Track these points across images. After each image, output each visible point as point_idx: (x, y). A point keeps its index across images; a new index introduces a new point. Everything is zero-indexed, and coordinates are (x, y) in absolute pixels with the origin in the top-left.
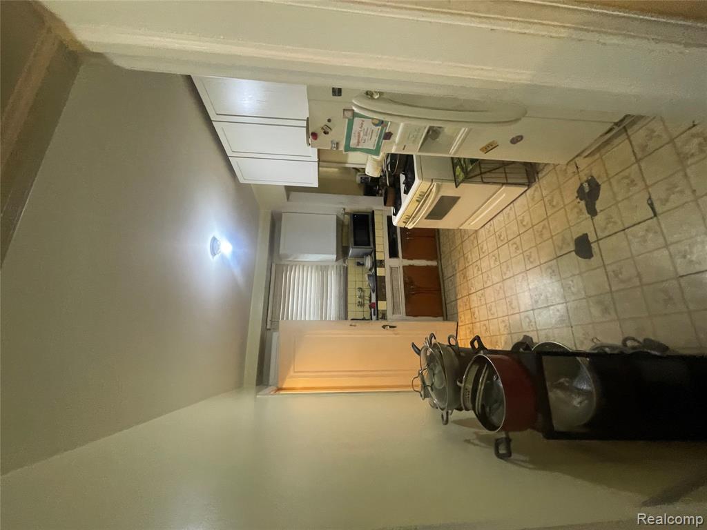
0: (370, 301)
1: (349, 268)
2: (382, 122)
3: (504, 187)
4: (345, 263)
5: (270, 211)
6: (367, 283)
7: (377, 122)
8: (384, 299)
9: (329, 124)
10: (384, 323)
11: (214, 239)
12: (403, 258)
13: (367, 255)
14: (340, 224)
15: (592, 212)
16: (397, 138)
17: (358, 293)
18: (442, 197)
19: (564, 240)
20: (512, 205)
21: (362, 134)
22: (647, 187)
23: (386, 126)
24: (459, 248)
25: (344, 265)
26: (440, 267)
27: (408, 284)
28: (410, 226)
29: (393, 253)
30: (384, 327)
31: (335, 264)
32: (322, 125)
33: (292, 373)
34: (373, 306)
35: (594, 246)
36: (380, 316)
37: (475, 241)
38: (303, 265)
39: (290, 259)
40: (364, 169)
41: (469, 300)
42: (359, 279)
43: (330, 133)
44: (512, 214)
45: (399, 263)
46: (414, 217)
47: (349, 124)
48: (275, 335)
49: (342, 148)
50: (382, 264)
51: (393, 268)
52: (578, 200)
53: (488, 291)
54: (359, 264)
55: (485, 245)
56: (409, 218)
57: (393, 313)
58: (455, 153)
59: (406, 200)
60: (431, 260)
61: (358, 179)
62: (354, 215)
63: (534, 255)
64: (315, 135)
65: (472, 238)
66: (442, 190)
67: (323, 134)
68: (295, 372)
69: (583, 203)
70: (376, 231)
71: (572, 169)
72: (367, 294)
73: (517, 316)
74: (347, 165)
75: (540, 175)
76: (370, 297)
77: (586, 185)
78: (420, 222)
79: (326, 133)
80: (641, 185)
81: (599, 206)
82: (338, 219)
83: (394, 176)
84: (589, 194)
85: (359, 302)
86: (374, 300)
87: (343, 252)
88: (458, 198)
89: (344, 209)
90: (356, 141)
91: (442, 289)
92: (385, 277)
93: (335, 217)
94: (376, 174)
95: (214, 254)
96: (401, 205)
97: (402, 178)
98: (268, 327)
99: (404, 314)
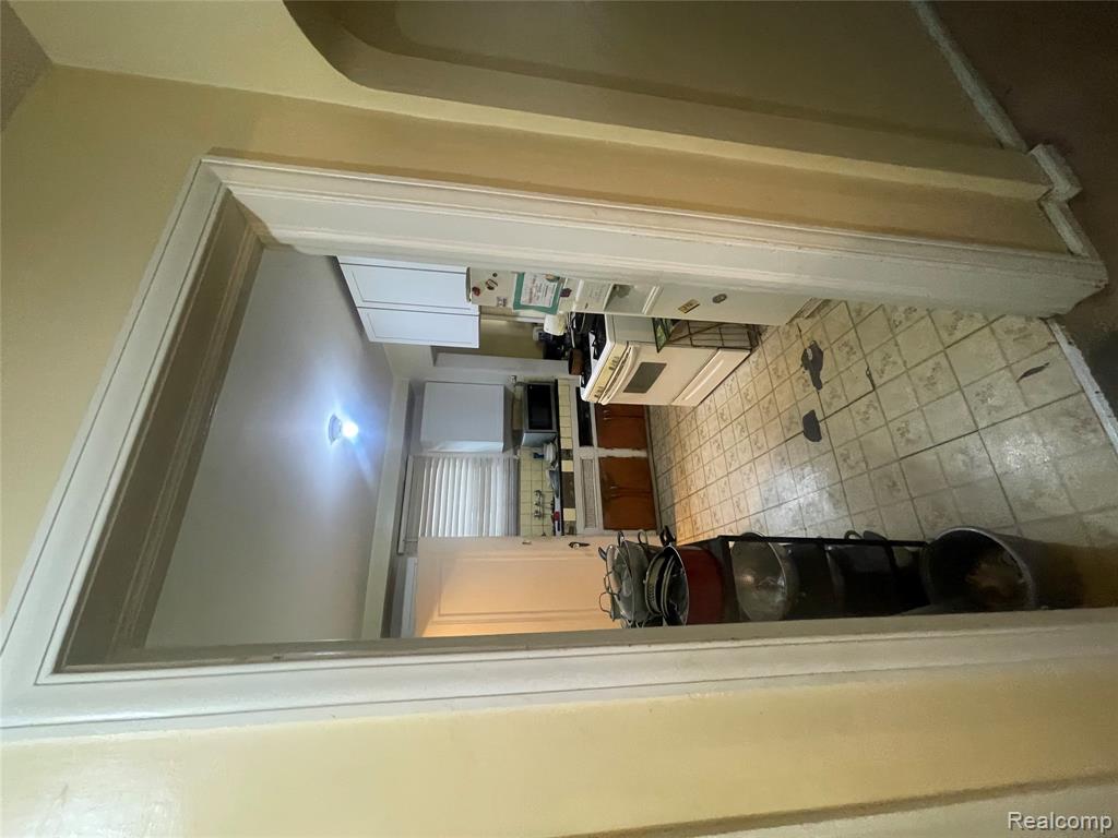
0: (553, 509)
1: (522, 462)
2: (558, 278)
3: (720, 352)
4: (516, 454)
5: (408, 380)
6: (549, 484)
7: (551, 278)
8: (572, 505)
9: (494, 279)
10: (572, 539)
11: (334, 419)
12: (599, 446)
13: (547, 442)
14: (509, 399)
15: (818, 385)
16: (577, 294)
17: (536, 499)
18: (642, 364)
19: (791, 418)
20: (734, 374)
21: (534, 291)
22: (865, 356)
23: (563, 282)
24: (673, 433)
25: (515, 457)
26: (651, 461)
27: (606, 484)
28: (604, 402)
29: (585, 440)
30: (571, 545)
31: (502, 457)
32: (487, 279)
33: (436, 618)
34: (557, 517)
35: (822, 425)
36: (566, 531)
37: (693, 422)
38: (455, 457)
39: (436, 449)
40: (542, 325)
41: (688, 504)
42: (536, 478)
43: (496, 288)
44: (734, 385)
45: (594, 453)
46: (609, 390)
47: (518, 279)
48: (411, 561)
49: (510, 305)
50: (568, 454)
51: (585, 462)
52: (803, 369)
53: (711, 490)
54: (536, 456)
55: (705, 427)
56: (601, 391)
57: (586, 526)
58: (648, 313)
59: (597, 366)
60: (639, 449)
61: (536, 335)
62: (529, 386)
63: (762, 439)
64: (477, 291)
65: (689, 418)
66: (641, 354)
67: (487, 289)
68: (440, 615)
69: (807, 373)
70: (561, 409)
71: (794, 331)
72: (548, 499)
73: (746, 520)
74: (519, 319)
75: (763, 338)
76: (553, 505)
77: (809, 352)
78: (617, 396)
79: (490, 288)
80: (859, 354)
81: (824, 376)
82: (506, 391)
83: (582, 335)
84: (813, 362)
85: (537, 512)
86: (558, 509)
87: (513, 439)
88: (665, 365)
89: (516, 378)
90: (528, 297)
91: (655, 491)
92: (572, 473)
93: (502, 388)
94: (559, 332)
95: (333, 439)
96: (590, 373)
97: (592, 338)
98: (400, 551)
99: (602, 526)
